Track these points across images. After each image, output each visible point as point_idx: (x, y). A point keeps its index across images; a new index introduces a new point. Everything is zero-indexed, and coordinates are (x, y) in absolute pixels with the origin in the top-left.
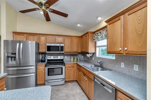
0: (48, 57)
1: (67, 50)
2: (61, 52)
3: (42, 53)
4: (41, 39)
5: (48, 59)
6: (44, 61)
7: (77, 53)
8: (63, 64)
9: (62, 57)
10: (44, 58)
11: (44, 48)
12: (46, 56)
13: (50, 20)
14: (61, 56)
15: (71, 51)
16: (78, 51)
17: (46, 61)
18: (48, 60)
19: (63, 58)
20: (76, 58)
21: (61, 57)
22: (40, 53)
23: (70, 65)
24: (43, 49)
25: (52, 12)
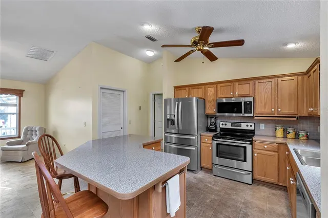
0: (221, 123)
1: (263, 110)
2: (246, 115)
3: (211, 116)
4: (209, 91)
5: (221, 126)
6: (215, 131)
7: (295, 117)
8: (249, 141)
9: (251, 126)
10: (214, 124)
11: (213, 107)
12: (218, 121)
13: (217, 59)
14: (249, 124)
15: (274, 113)
16: (296, 113)
17: (218, 130)
18: (222, 129)
19: (253, 128)
20: (291, 131)
21: (247, 126)
22: (207, 116)
23: (266, 145)
24: (212, 110)
25: (213, 47)
